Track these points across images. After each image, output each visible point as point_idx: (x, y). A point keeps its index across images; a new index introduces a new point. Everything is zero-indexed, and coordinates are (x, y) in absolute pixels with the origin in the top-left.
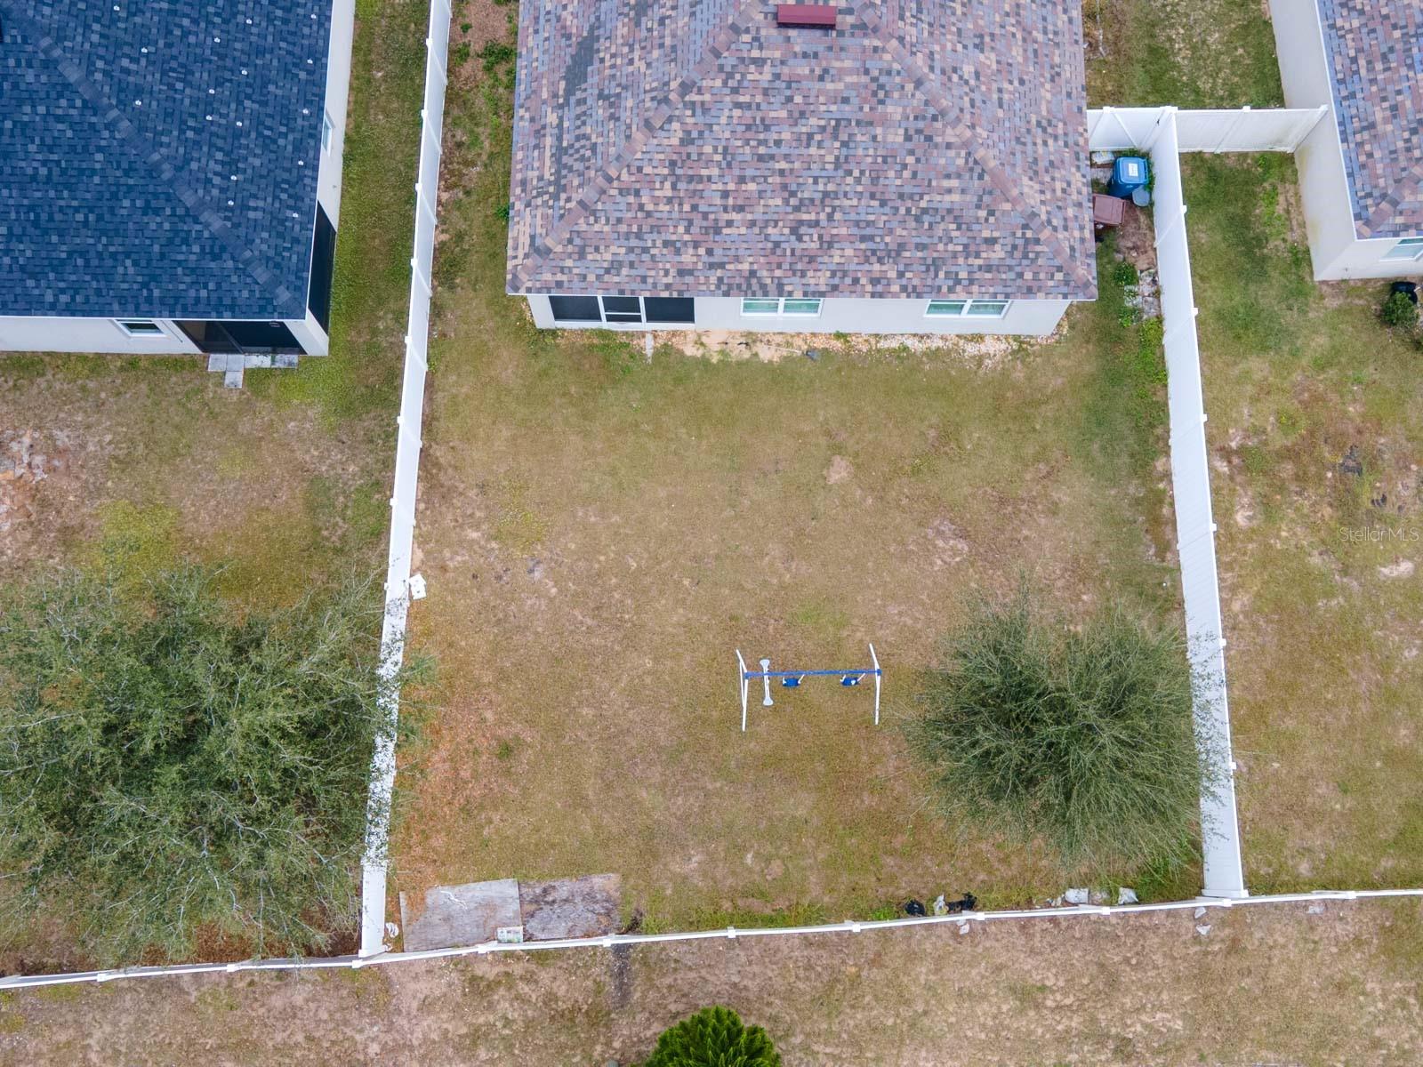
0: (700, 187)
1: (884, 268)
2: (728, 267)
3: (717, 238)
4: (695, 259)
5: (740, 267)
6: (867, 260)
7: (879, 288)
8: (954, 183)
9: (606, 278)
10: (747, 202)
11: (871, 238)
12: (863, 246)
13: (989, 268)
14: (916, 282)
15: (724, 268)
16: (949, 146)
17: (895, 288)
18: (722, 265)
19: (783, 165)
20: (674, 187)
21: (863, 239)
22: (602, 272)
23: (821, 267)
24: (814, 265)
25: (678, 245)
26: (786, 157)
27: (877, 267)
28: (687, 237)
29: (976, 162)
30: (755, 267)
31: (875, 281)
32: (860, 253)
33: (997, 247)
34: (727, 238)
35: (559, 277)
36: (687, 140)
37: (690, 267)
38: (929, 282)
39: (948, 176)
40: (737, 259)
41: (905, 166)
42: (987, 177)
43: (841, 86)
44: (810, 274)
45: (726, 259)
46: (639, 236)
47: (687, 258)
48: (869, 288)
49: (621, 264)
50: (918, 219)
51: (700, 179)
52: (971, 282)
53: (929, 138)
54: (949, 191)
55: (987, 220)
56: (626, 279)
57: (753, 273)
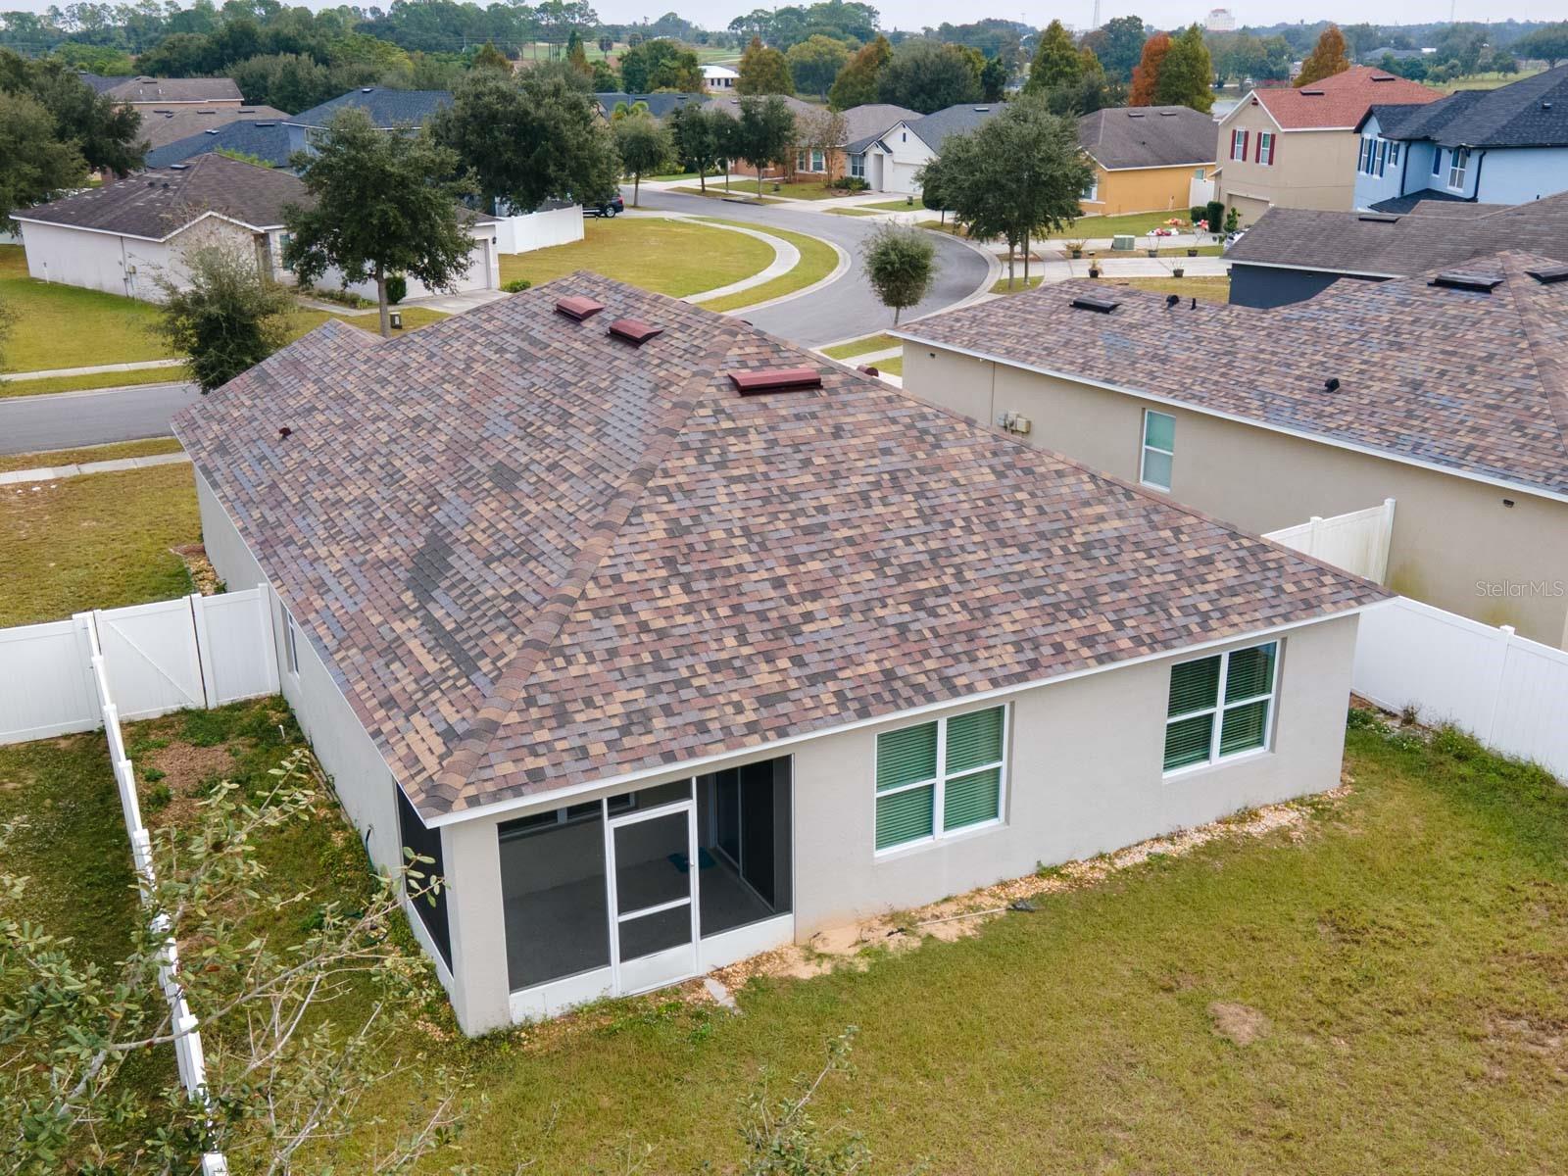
0: (732, 581)
1: (1087, 622)
2: (841, 675)
3: (799, 640)
4: (777, 677)
5: (861, 670)
6: (1055, 620)
7: (1101, 649)
8: (1100, 509)
9: (627, 742)
10: (819, 585)
11: (1039, 591)
12: (1034, 603)
13: (1231, 591)
14: (1147, 629)
15: (836, 678)
16: (1060, 474)
17: (1124, 643)
18: (831, 675)
19: (846, 532)
20: (687, 589)
21: (1030, 594)
22: (615, 734)
23: (991, 642)
24: (980, 642)
25: (737, 663)
26: (844, 522)
27: (1075, 623)
28: (746, 651)
29: (1109, 483)
30: (887, 665)
31: (1089, 641)
32: (1037, 612)
33: (1220, 565)
34: (815, 637)
35: (531, 763)
36: (675, 530)
37: (777, 689)
39: (1086, 504)
40: (850, 660)
41: (1020, 505)
42: (1137, 496)
43: (871, 439)
44: (982, 654)
45: (831, 666)
46: (659, 665)
47: (764, 677)
48: (1085, 652)
49: (646, 716)
50: (1086, 556)
51: (727, 572)
52: (1224, 613)
53: (1028, 471)
54: (1101, 518)
55: (1178, 539)
56: (668, 735)
57: (889, 675)
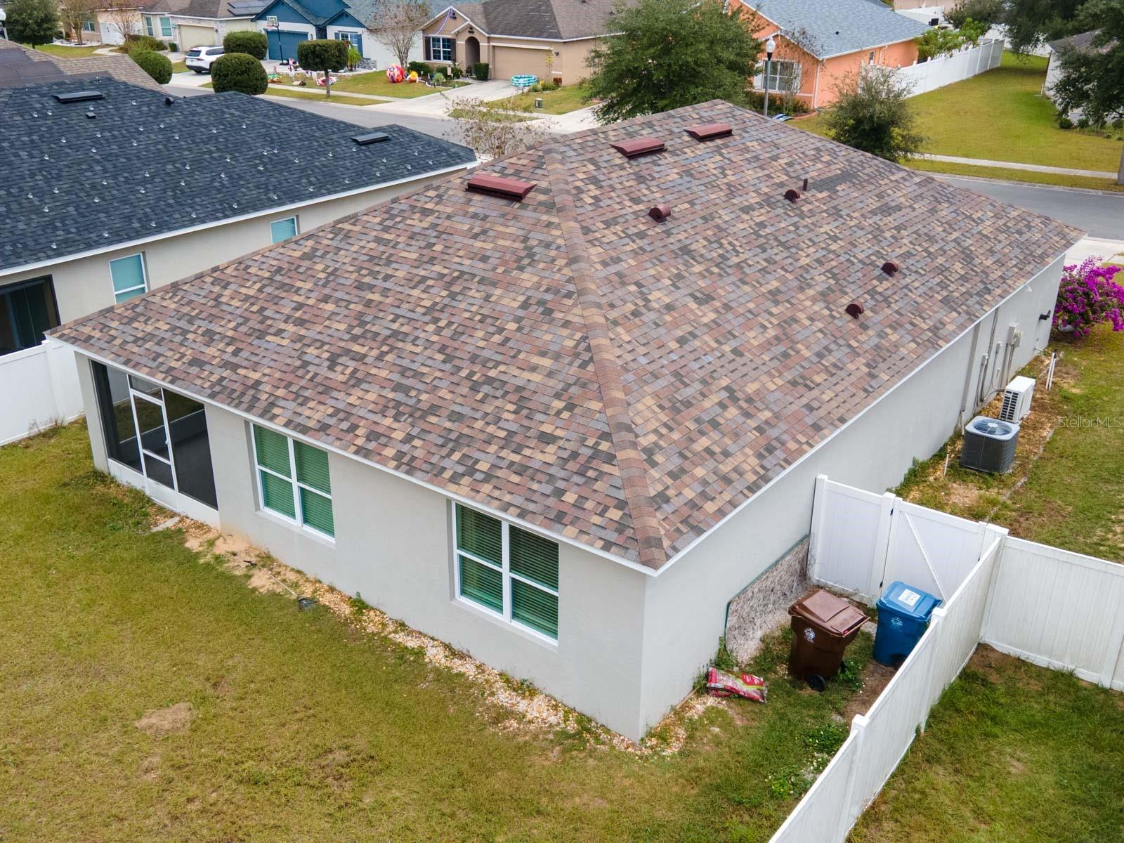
0: (283, 295)
1: (396, 425)
2: (240, 370)
3: (256, 342)
4: (217, 354)
5: (251, 374)
6: (383, 411)
7: (372, 446)
8: (547, 362)
10: (313, 319)
11: (406, 390)
12: (391, 395)
13: (521, 470)
14: (419, 453)
15: (235, 370)
16: (566, 324)
17: (389, 452)
18: (235, 367)
19: (376, 297)
20: (261, 289)
21: (397, 388)
23: (329, 401)
24: (321, 398)
25: (216, 337)
26: (385, 292)
27: (388, 421)
28: (230, 333)
29: (588, 349)
30: (265, 379)
31: (373, 436)
32: (382, 401)
33: (551, 449)
34: (264, 345)
36: (308, 256)
37: (207, 359)
38: (434, 460)
39: (543, 354)
40: (255, 366)
41: (500, 331)
42: (590, 368)
43: (489, 246)
44: (312, 404)
45: (244, 363)
46: (192, 319)
47: (212, 351)
49: (152, 338)
50: (475, 388)
51: (290, 288)
52: (488, 477)
53: (548, 312)
54: (534, 369)
55: (559, 413)
57: (257, 384)
